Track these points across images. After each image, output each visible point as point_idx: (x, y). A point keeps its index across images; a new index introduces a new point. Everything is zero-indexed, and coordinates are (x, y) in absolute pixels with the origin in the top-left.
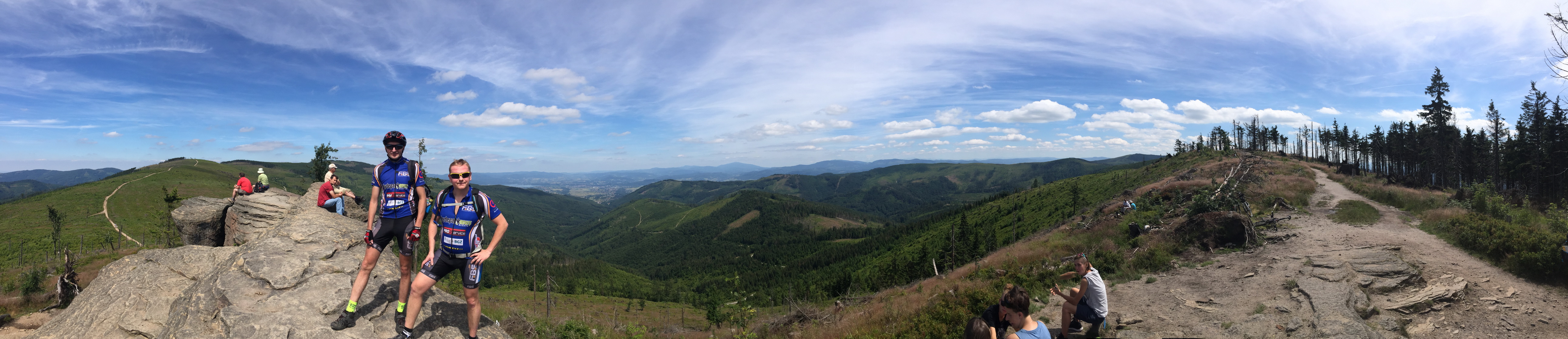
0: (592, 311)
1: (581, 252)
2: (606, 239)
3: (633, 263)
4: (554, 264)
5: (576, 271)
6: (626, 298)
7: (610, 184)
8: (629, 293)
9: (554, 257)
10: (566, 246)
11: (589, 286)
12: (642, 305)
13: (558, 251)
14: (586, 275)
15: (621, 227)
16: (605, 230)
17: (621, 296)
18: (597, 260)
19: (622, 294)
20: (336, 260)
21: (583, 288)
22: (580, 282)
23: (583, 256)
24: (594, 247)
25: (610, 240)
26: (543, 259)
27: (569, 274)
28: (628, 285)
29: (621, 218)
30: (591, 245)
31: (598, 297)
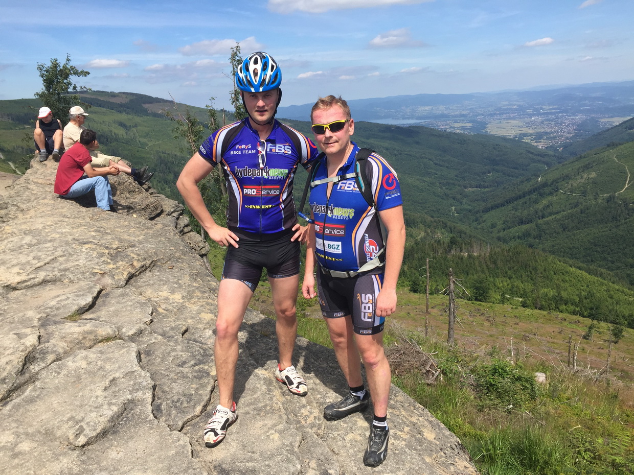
0: (516, 331)
1: (501, 234)
2: (550, 214)
3: (605, 259)
4: (453, 252)
5: (492, 266)
6: (583, 316)
7: (566, 111)
8: (591, 309)
9: (453, 242)
10: (475, 223)
11: (514, 292)
12: (617, 334)
13: (460, 232)
14: (509, 273)
15: (584, 193)
16: (550, 198)
17: (574, 313)
18: (531, 250)
19: (577, 309)
20: (102, 312)
21: (503, 294)
22: (497, 284)
23: (505, 241)
24: (526, 227)
25: (558, 217)
26: (435, 245)
27: (479, 268)
28: (591, 295)
29: (585, 176)
30: (521, 222)
31: (528, 311)
